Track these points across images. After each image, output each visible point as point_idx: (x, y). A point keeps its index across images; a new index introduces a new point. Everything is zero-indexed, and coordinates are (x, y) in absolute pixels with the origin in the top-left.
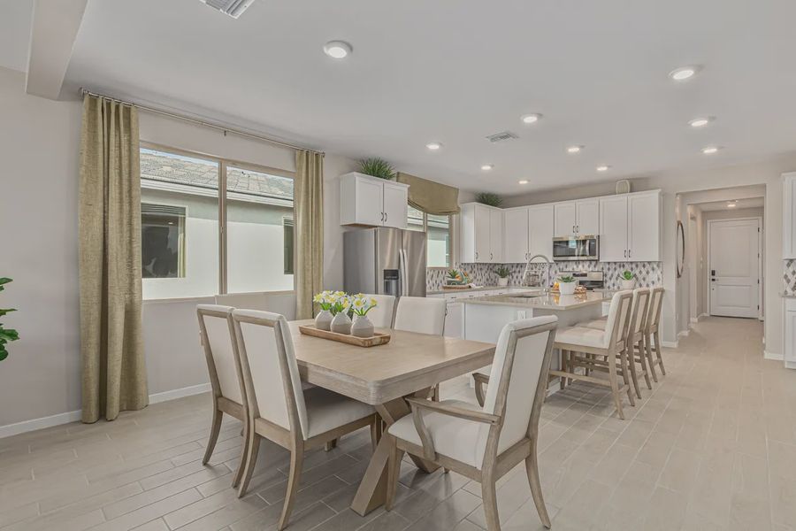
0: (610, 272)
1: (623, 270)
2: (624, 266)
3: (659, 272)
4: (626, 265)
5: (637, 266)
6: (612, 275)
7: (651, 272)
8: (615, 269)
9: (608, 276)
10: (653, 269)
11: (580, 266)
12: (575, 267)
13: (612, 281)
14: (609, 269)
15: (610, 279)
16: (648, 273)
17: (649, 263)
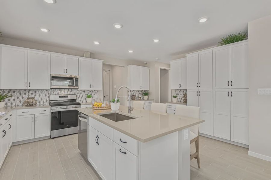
0: (79, 95)
1: (84, 94)
2: (85, 92)
3: (98, 94)
4: (86, 92)
5: (90, 92)
6: (80, 96)
7: (95, 94)
8: (81, 93)
9: (78, 96)
10: (96, 93)
11: (63, 92)
12: (59, 92)
13: (80, 99)
14: (78, 93)
15: (79, 98)
16: (94, 94)
17: (95, 90)
